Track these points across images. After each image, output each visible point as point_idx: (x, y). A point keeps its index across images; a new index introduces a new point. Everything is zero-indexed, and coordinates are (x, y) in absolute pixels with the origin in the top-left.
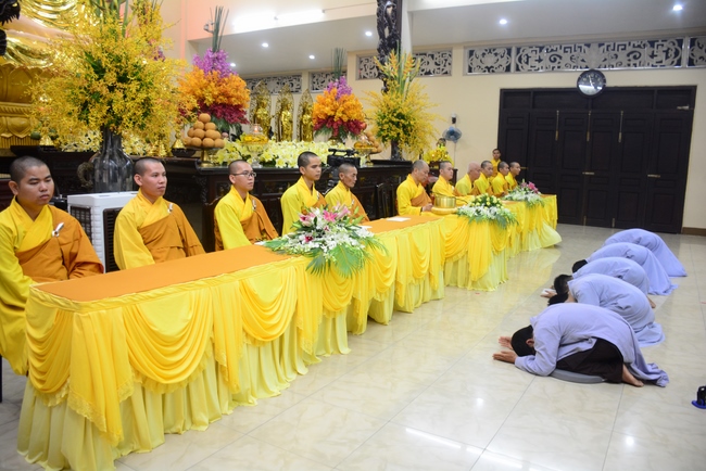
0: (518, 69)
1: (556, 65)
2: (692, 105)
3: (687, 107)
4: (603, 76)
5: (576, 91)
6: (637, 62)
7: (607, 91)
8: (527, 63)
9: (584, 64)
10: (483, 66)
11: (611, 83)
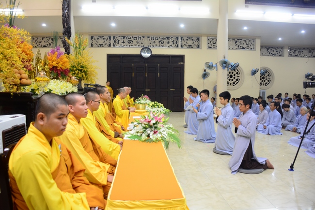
0: (114, 46)
1: (130, 44)
2: (184, 62)
3: (182, 63)
4: (150, 50)
5: (140, 56)
6: (163, 45)
7: (152, 56)
8: (118, 43)
9: (142, 45)
10: (98, 44)
11: (154, 53)
